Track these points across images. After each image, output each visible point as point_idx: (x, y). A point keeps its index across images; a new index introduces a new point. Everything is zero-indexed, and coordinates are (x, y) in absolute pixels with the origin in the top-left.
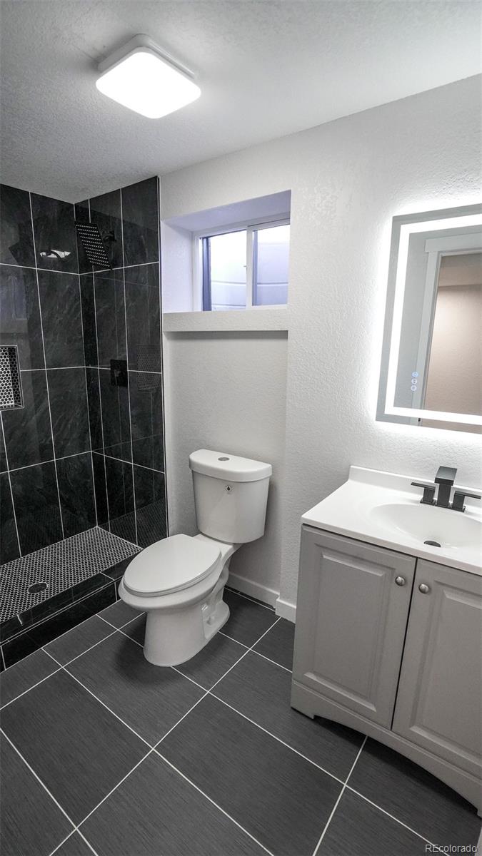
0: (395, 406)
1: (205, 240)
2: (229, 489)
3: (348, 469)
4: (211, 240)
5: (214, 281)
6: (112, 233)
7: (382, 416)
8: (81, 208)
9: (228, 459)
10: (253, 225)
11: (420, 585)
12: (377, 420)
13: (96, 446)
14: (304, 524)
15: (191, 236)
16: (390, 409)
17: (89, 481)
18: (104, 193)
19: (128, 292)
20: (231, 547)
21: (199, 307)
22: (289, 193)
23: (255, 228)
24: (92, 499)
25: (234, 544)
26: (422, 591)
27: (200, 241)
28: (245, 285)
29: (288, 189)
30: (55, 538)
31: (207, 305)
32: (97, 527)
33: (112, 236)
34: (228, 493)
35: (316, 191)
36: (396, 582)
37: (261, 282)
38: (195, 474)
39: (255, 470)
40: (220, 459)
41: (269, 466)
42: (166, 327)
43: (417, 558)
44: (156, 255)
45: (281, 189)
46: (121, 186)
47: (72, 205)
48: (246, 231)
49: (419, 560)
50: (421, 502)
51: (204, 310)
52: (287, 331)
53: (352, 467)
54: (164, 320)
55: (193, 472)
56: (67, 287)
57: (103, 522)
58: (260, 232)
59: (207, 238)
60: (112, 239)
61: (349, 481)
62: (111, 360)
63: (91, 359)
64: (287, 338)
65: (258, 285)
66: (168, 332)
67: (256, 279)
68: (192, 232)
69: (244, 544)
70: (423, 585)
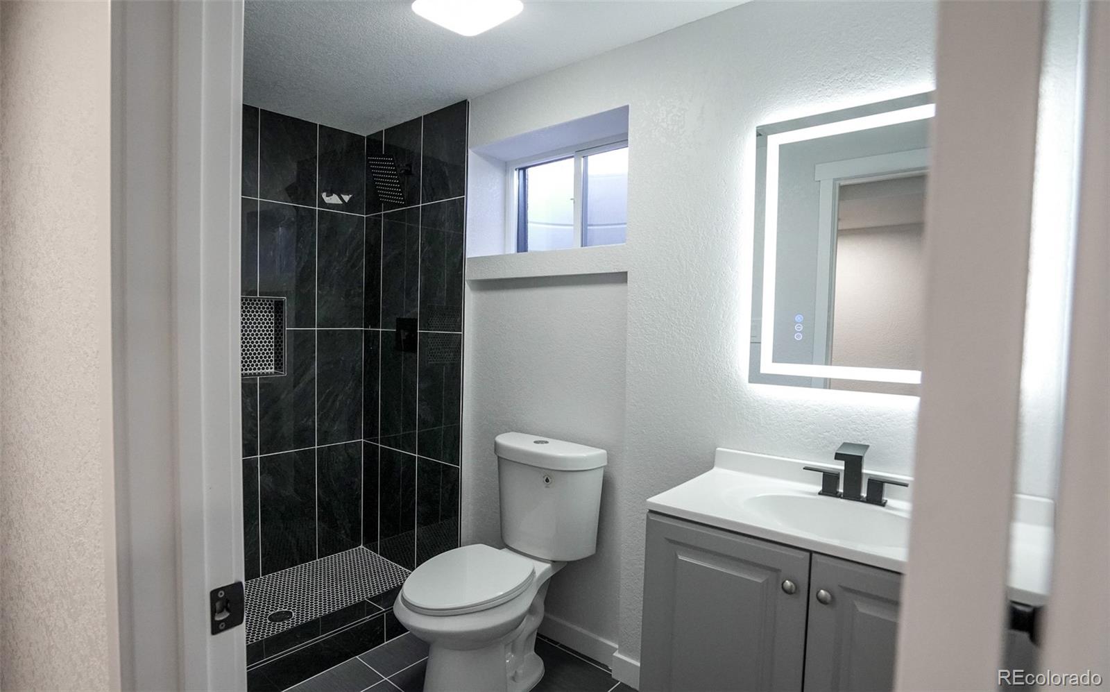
0: (773, 362)
1: (521, 172)
2: (547, 480)
3: (713, 454)
4: (529, 171)
5: (531, 222)
6: (409, 165)
7: (756, 376)
8: (374, 140)
9: (547, 442)
10: (582, 150)
11: (818, 592)
12: (750, 382)
13: (371, 433)
14: (651, 511)
15: (505, 167)
16: (768, 366)
17: (356, 480)
18: (402, 122)
19: (424, 235)
20: (548, 566)
21: (512, 248)
22: (627, 108)
23: (584, 153)
24: (358, 506)
25: (554, 562)
26: (822, 601)
27: (516, 173)
28: (572, 228)
29: (626, 104)
30: (307, 556)
31: (522, 245)
32: (361, 546)
33: (409, 169)
34: (546, 487)
35: (659, 105)
36: (783, 587)
37: (592, 223)
38: (503, 461)
39: (584, 455)
40: (536, 442)
41: (604, 451)
42: (470, 274)
43: (811, 552)
44: (461, 189)
45: (616, 105)
46: (422, 113)
47: (364, 137)
48: (573, 159)
49: (814, 555)
50: (819, 494)
51: (518, 252)
52: (626, 273)
53: (718, 449)
54: (469, 266)
55: (499, 457)
56: (350, 230)
57: (370, 542)
58: (590, 158)
59: (524, 169)
60: (408, 173)
61: (715, 469)
62: (397, 319)
63: (372, 319)
64: (627, 282)
65: (589, 228)
66: (470, 280)
67: (586, 220)
68: (506, 163)
69: (569, 563)
70: (822, 592)
